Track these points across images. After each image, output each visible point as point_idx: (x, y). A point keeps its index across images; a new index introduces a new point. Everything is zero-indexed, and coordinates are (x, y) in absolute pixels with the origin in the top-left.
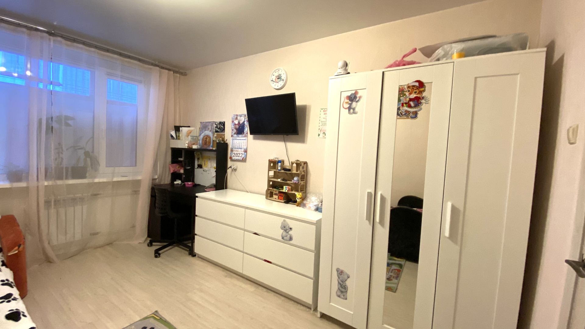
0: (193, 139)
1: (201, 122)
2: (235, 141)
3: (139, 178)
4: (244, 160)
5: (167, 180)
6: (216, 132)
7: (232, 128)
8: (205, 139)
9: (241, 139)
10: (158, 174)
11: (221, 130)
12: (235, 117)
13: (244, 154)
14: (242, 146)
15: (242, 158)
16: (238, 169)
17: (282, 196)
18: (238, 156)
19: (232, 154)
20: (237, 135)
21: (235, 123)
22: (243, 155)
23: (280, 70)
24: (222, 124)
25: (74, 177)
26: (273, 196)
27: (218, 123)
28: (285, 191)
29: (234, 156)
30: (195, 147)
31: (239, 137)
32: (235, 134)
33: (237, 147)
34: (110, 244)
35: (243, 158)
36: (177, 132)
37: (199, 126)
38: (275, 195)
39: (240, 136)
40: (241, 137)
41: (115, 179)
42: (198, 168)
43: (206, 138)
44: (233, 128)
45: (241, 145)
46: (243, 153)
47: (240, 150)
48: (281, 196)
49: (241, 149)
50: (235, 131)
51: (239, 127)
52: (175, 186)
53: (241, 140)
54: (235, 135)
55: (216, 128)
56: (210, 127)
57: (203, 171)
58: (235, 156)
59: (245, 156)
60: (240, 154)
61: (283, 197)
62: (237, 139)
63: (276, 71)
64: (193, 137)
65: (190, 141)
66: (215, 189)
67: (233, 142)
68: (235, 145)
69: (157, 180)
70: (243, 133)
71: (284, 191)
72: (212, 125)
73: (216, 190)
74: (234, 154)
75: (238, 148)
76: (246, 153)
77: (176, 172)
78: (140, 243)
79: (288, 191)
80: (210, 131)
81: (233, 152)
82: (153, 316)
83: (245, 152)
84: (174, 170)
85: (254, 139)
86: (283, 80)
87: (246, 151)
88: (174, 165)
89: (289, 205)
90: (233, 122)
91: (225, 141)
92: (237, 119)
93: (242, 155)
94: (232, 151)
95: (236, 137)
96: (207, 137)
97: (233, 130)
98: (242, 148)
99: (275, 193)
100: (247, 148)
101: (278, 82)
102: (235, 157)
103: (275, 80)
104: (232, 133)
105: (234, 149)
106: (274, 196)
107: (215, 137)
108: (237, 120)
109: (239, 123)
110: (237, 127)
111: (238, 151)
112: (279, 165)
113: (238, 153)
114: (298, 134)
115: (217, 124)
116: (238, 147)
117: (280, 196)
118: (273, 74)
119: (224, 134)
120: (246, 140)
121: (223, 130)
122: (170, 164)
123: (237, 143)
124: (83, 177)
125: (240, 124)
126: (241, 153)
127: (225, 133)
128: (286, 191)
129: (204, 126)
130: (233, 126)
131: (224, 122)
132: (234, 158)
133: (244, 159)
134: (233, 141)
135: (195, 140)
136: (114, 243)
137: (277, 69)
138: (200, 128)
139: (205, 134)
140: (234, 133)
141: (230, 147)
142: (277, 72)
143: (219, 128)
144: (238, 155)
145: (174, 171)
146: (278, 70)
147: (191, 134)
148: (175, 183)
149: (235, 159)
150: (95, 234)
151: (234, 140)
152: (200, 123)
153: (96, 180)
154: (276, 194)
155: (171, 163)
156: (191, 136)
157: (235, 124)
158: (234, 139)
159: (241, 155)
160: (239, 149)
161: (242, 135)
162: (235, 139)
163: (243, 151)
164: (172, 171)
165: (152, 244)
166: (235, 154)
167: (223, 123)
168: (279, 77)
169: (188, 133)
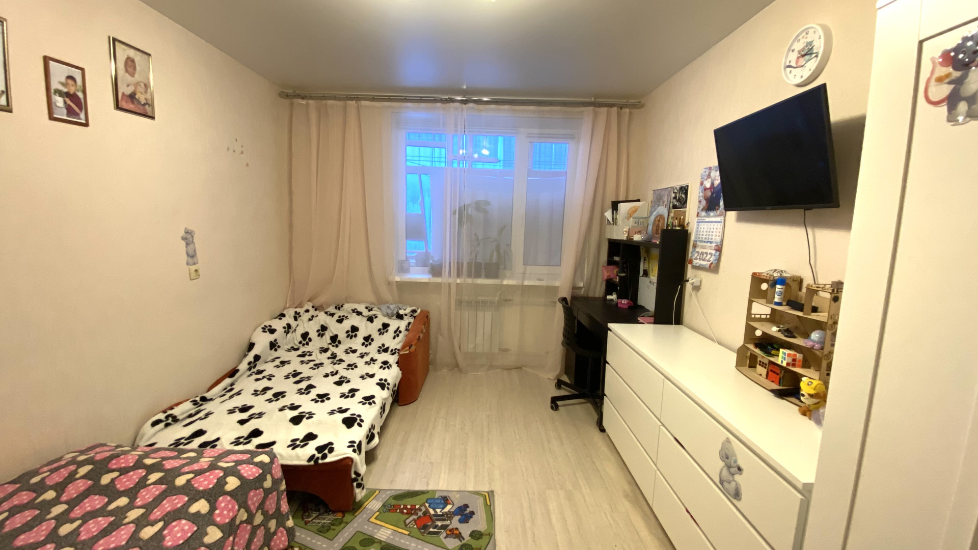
0: (638, 223)
1: (654, 190)
2: (702, 226)
3: (557, 284)
4: (714, 268)
5: (599, 290)
6: (675, 207)
7: (699, 197)
8: (657, 223)
9: (712, 222)
10: (585, 279)
11: (681, 203)
12: (707, 173)
13: (714, 255)
14: (714, 237)
15: (710, 263)
16: (703, 287)
17: (778, 374)
18: (704, 257)
19: (694, 253)
20: (706, 212)
21: (705, 187)
22: (713, 257)
23: (811, 31)
24: (683, 191)
25: (488, 276)
26: (755, 367)
27: (678, 188)
28: (782, 362)
29: (696, 259)
30: (637, 238)
31: (708, 216)
32: (702, 210)
33: (703, 239)
34: (519, 368)
35: (712, 263)
36: (614, 211)
37: (650, 197)
38: (760, 365)
39: (712, 214)
40: (713, 216)
41: (526, 283)
42: (643, 276)
43: (659, 221)
44: (701, 198)
45: (712, 235)
46: (713, 252)
47: (709, 244)
48: (774, 372)
49: (711, 243)
50: (704, 203)
51: (712, 193)
52: (608, 302)
53: (712, 224)
54: (704, 214)
55: (674, 200)
56: (665, 199)
57: (650, 282)
58: (698, 257)
59: (716, 260)
60: (706, 253)
61: (778, 377)
62: (706, 222)
63: (800, 37)
64: (637, 220)
65: (633, 227)
66: (653, 321)
67: (698, 228)
68: (701, 233)
69: (583, 289)
70: (717, 208)
71: (779, 362)
72: (669, 195)
73: (655, 323)
74: (696, 254)
75: (706, 240)
76: (718, 253)
77: (612, 279)
78: (549, 378)
79: (788, 364)
80: (666, 205)
81: (697, 250)
82: (485, 496)
83: (717, 250)
84: (610, 276)
85: (739, 219)
86: (817, 56)
87: (719, 249)
88: (611, 267)
89: (784, 402)
90: (702, 184)
91: (686, 225)
92: (709, 176)
93: (711, 257)
94: (695, 246)
95: (704, 216)
96: (661, 216)
97: (700, 202)
98: (713, 240)
99: (762, 361)
100: (722, 241)
101: (802, 66)
102: (698, 261)
103: (797, 62)
104: (699, 207)
105: (698, 243)
106: (758, 366)
107: (672, 218)
108: (709, 180)
109: (712, 184)
110: (709, 194)
111: (704, 248)
112: (777, 290)
113: (705, 251)
114: (838, 206)
115: (676, 191)
116: (706, 238)
117: (771, 371)
118: (792, 49)
119: (685, 212)
120: (721, 222)
121: (683, 202)
122: (604, 266)
123: (705, 230)
124: (496, 276)
125: (714, 187)
126: (709, 251)
127: (687, 209)
128: (784, 364)
129: (658, 198)
130: (702, 192)
131: (688, 186)
132: (696, 263)
133: (712, 266)
134: (698, 225)
135: (641, 224)
136: (525, 368)
137: (803, 31)
138: (651, 201)
139: (658, 213)
140: (702, 207)
141: (693, 238)
142: (803, 37)
143: (679, 200)
144: (705, 255)
145: (609, 278)
146: (804, 34)
147: (635, 215)
148: (609, 297)
149: (698, 265)
150: (506, 351)
151: (700, 224)
152: (652, 192)
153: (505, 282)
154: (763, 365)
155: (606, 264)
156: (633, 218)
157: (705, 189)
158: (700, 222)
159: (709, 256)
160: (708, 242)
161: (715, 212)
162: (702, 222)
163: (713, 248)
164: (605, 278)
165: (561, 386)
166: (698, 252)
167: (685, 187)
168: (807, 53)
169: (629, 213)
